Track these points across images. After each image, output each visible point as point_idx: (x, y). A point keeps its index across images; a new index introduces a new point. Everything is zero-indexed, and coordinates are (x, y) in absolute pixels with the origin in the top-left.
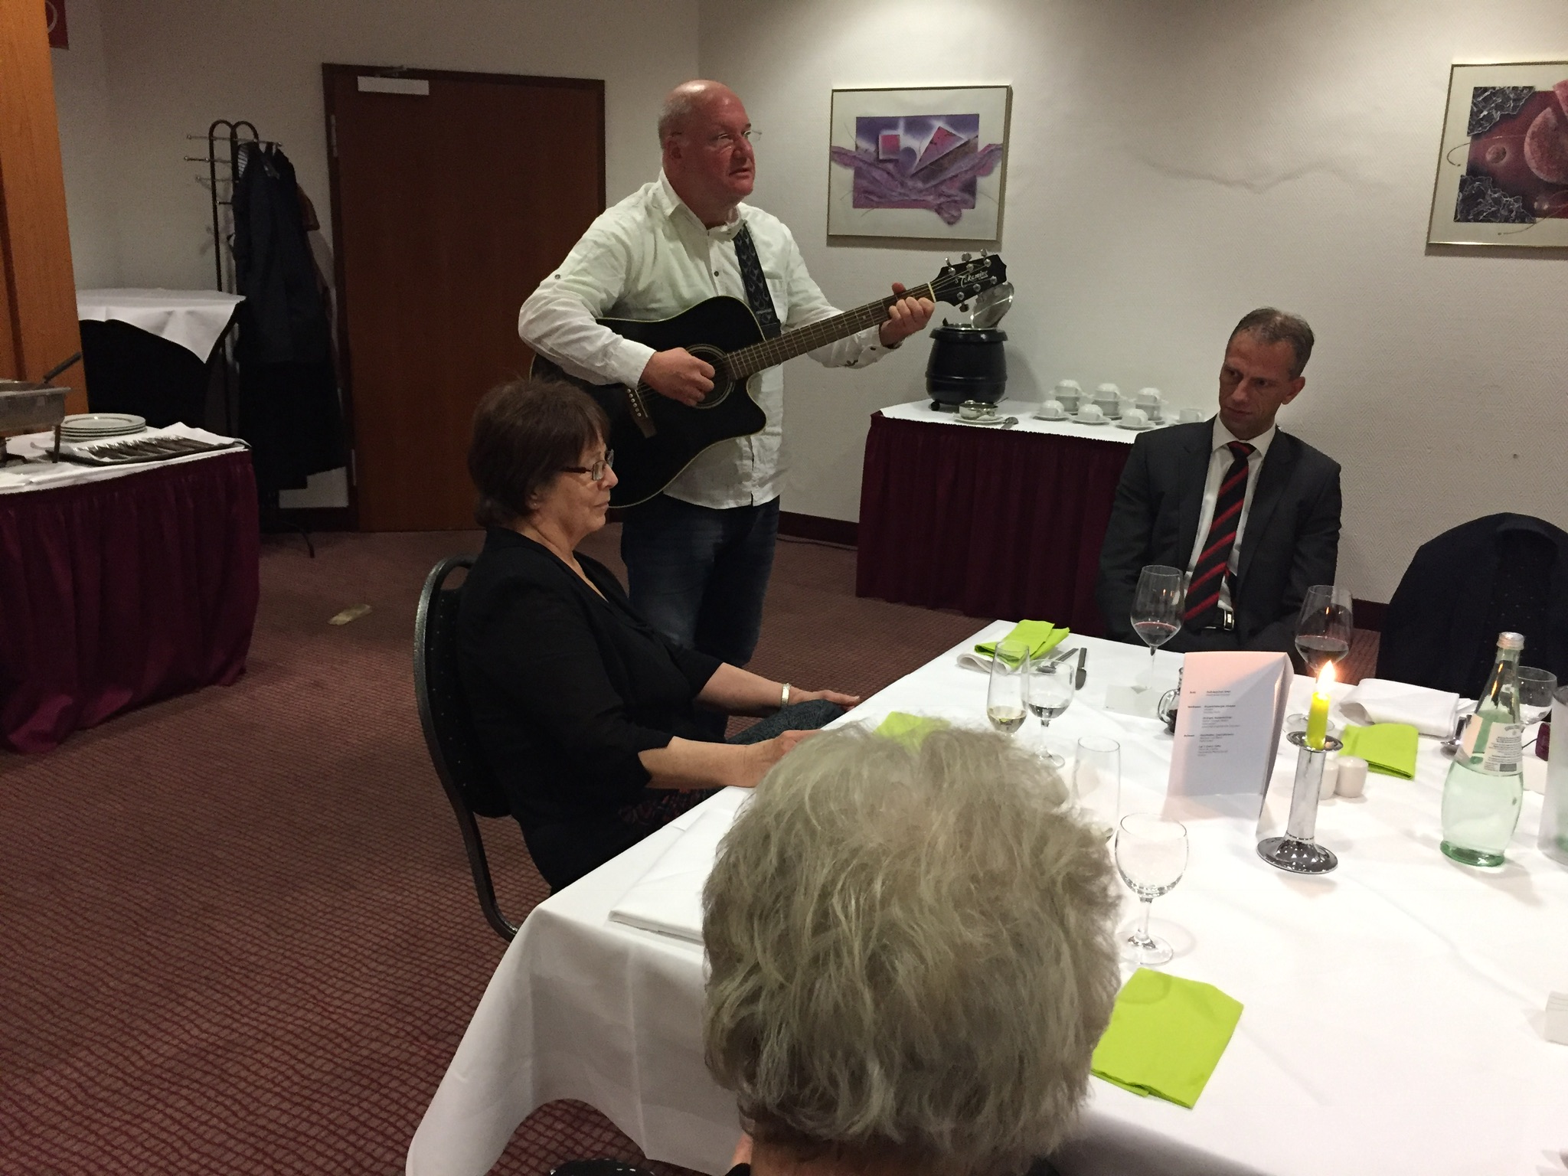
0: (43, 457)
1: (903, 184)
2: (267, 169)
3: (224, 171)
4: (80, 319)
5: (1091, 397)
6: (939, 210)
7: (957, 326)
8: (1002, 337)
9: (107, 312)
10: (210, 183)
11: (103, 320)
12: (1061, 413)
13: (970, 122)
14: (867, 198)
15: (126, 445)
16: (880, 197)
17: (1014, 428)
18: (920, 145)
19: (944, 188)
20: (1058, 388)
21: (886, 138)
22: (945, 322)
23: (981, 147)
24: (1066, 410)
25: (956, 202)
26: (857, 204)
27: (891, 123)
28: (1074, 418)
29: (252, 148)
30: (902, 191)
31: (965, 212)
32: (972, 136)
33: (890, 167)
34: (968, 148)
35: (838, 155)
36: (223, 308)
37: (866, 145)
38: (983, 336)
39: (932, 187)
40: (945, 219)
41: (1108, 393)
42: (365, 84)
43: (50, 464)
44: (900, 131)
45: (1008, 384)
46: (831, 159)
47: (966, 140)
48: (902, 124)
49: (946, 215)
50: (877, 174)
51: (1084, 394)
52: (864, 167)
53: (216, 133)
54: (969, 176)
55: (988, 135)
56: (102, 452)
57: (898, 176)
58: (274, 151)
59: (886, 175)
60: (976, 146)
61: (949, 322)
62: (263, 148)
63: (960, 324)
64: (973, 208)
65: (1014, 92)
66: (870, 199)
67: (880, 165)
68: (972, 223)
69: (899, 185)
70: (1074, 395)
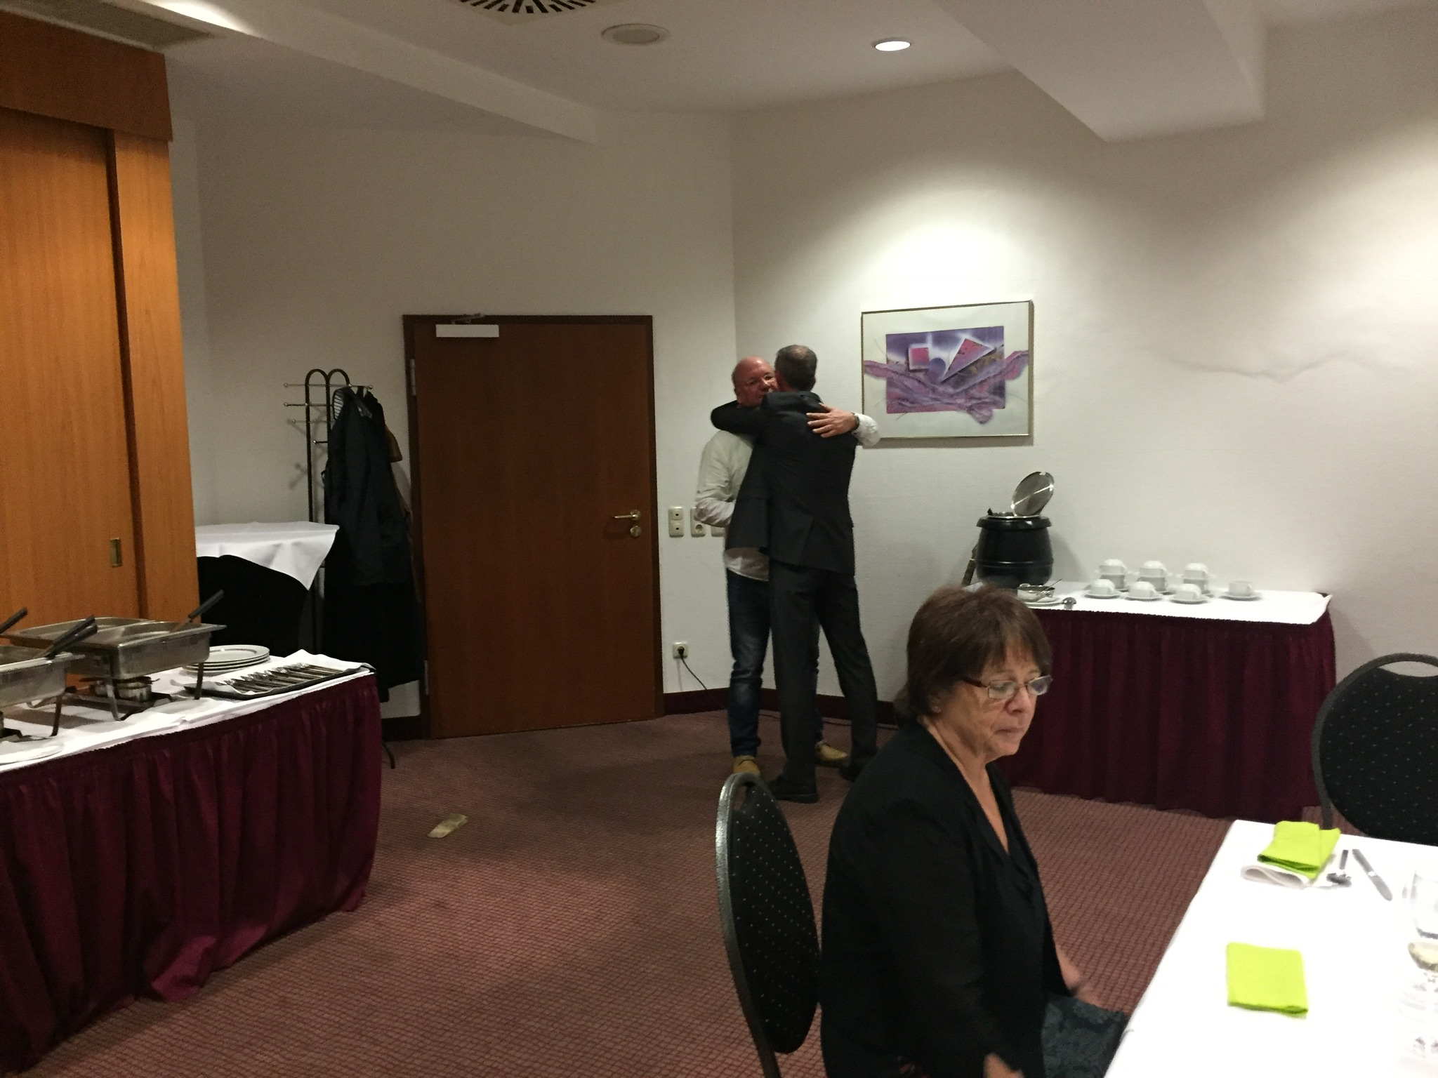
1: (934, 390)
2: (360, 410)
3: (319, 414)
5: (1137, 574)
6: (970, 410)
7: (1001, 514)
8: (1046, 523)
9: (221, 549)
11: (217, 556)
12: (1114, 591)
13: (995, 333)
14: (900, 404)
16: (912, 403)
17: (1075, 608)
18: (949, 355)
19: (974, 392)
20: (1103, 568)
21: (916, 351)
22: (990, 512)
23: (1008, 352)
24: (1117, 588)
25: (985, 403)
26: (890, 410)
27: (920, 337)
28: (1125, 594)
29: (346, 393)
30: (933, 396)
31: (996, 411)
32: (998, 345)
33: (921, 376)
34: (995, 355)
35: (869, 368)
37: (898, 358)
38: (1030, 523)
39: (962, 392)
40: (977, 419)
41: (1153, 570)
42: (443, 331)
44: (929, 345)
45: (1055, 568)
46: (864, 372)
47: (992, 348)
48: (930, 338)
49: (978, 416)
50: (909, 383)
51: (1129, 572)
52: (895, 377)
53: (311, 382)
54: (998, 379)
55: (1012, 344)
56: (238, 684)
57: (928, 383)
58: (365, 393)
59: (916, 383)
60: (1002, 354)
61: (994, 511)
62: (355, 390)
63: (1004, 513)
64: (1004, 408)
65: (1035, 305)
66: (902, 405)
67: (911, 375)
68: (1003, 420)
69: (931, 392)
70: (1119, 573)
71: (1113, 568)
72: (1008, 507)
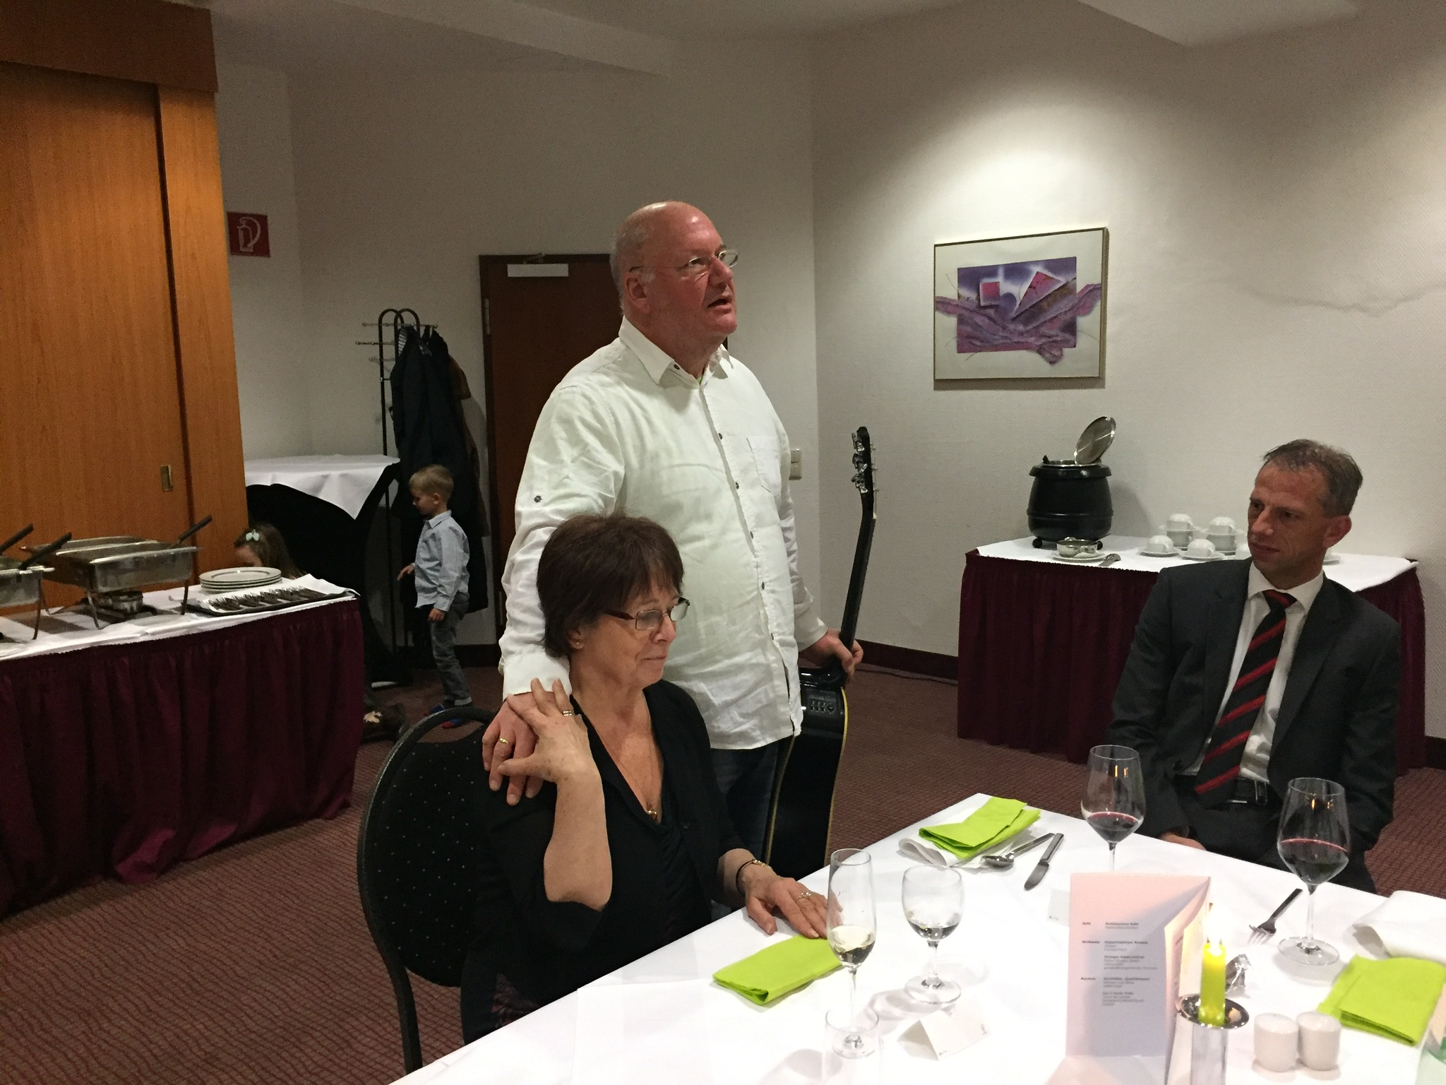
0: (175, 609)
1: (1004, 328)
2: (421, 348)
4: (247, 485)
6: (1040, 350)
7: (1059, 463)
8: (1106, 472)
9: (274, 478)
10: (379, 362)
11: (270, 484)
12: (1170, 550)
13: (1067, 265)
14: (970, 343)
15: (250, 597)
16: (982, 341)
17: (1115, 565)
18: (1019, 290)
19: (1044, 330)
20: (1170, 523)
21: (986, 285)
22: (1045, 459)
23: (1079, 287)
24: (1175, 546)
25: (1055, 342)
26: (961, 350)
27: (991, 271)
28: (1185, 553)
29: (411, 333)
30: (1005, 334)
31: (1066, 351)
32: (1070, 278)
33: (991, 312)
34: (1067, 290)
35: (942, 304)
36: (375, 470)
37: (969, 294)
38: (1084, 473)
39: (1034, 328)
40: (1046, 359)
41: (1222, 527)
42: (514, 271)
43: (175, 616)
44: (1000, 279)
45: (1115, 520)
46: (936, 309)
47: (1065, 282)
48: (1001, 271)
49: (1048, 355)
50: (979, 320)
51: (1197, 528)
52: (966, 314)
53: (384, 321)
54: (1069, 316)
55: (1085, 276)
56: (225, 603)
57: (999, 320)
58: (431, 333)
59: (987, 321)
60: (1075, 286)
61: (1050, 459)
62: (421, 331)
63: (1061, 461)
64: (1075, 347)
65: (1110, 233)
66: (973, 344)
67: (982, 311)
68: (1074, 361)
69: (1001, 329)
70: (1185, 530)
71: (1180, 523)
72: (1067, 453)
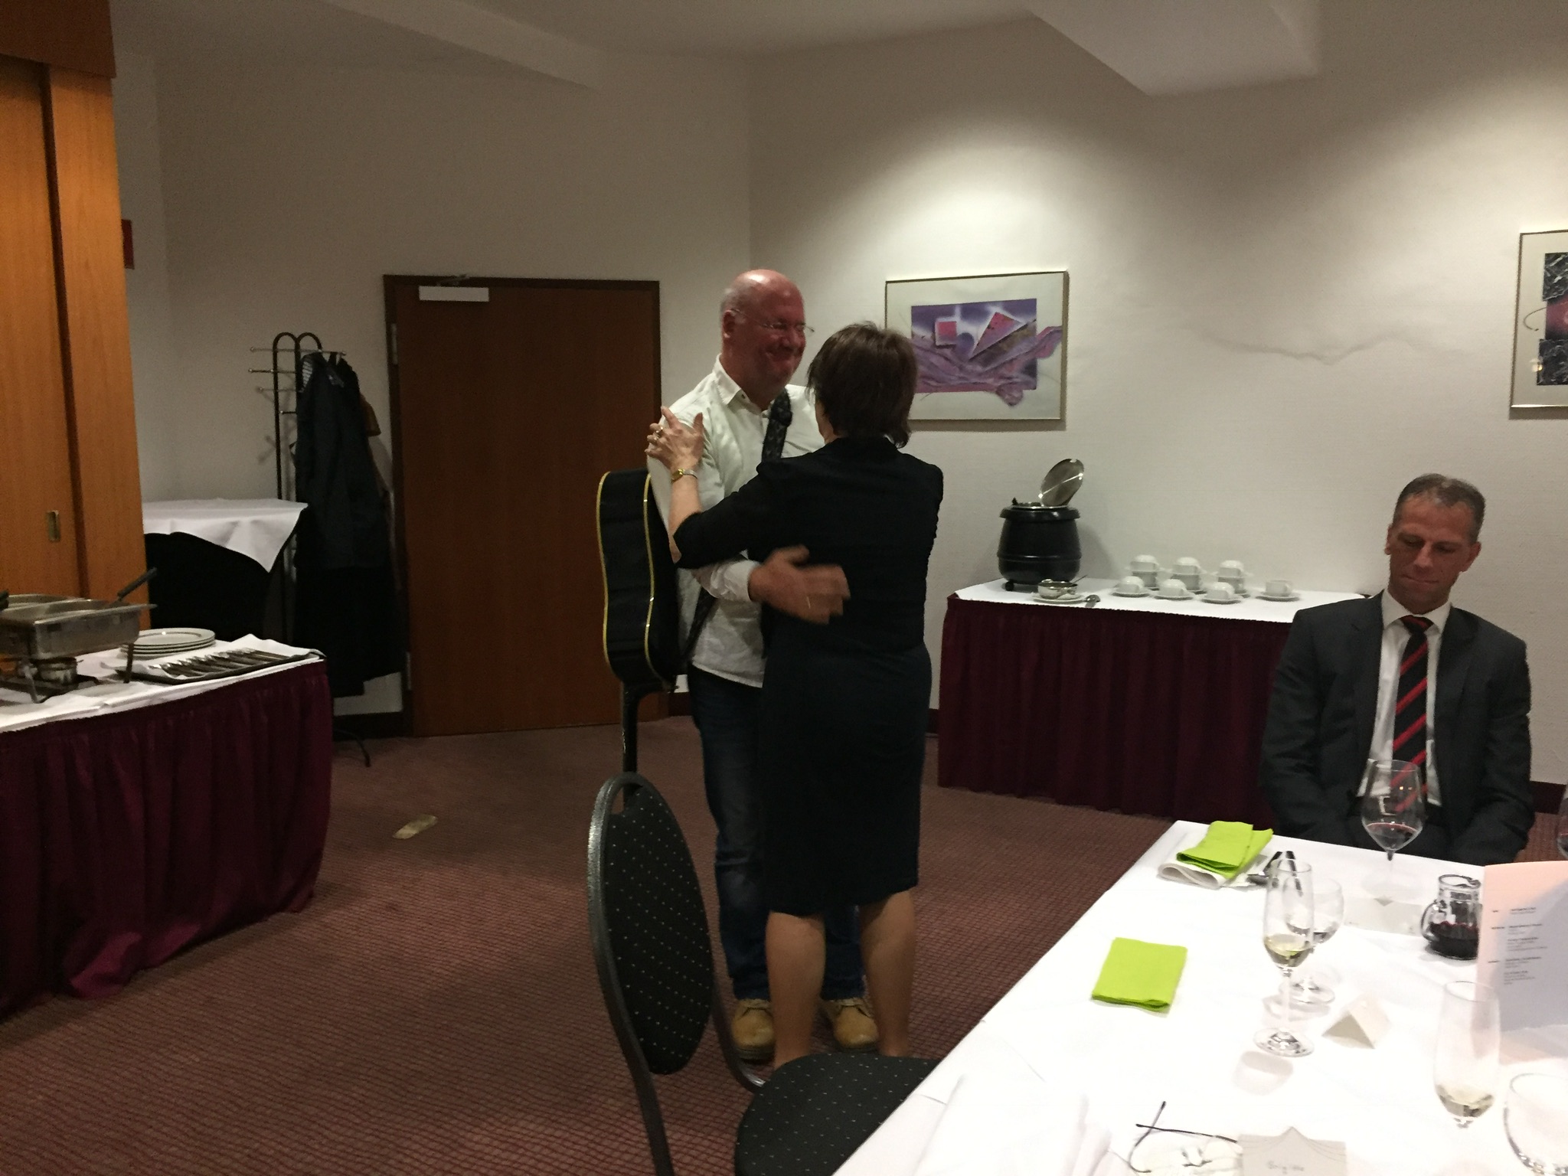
0: (113, 677)
1: (961, 368)
2: (331, 378)
3: (287, 382)
4: (146, 532)
5: (1170, 571)
6: (999, 392)
7: (1027, 505)
8: (1075, 514)
9: (173, 525)
10: (272, 394)
11: (168, 532)
12: (1143, 590)
13: (1028, 306)
14: (925, 383)
15: (198, 661)
16: (937, 382)
17: (1098, 606)
18: (977, 330)
19: (1004, 371)
20: (1135, 564)
21: (943, 325)
22: (1014, 502)
23: (1040, 329)
24: (1146, 586)
25: (1016, 383)
27: (947, 310)
28: (1156, 593)
29: (316, 358)
30: (962, 375)
31: (1027, 393)
32: (1030, 320)
33: (948, 352)
34: (1028, 330)
36: (288, 516)
37: (923, 332)
38: (1055, 514)
39: (992, 369)
40: (1006, 400)
41: (1187, 567)
42: (427, 293)
43: (121, 685)
44: (956, 318)
45: (1083, 563)
47: (1025, 324)
48: (958, 311)
49: (1007, 397)
50: (934, 359)
51: (1162, 569)
53: (280, 346)
54: (1028, 358)
55: (1046, 318)
56: (175, 669)
57: (955, 360)
58: (338, 360)
59: (943, 361)
60: (1035, 328)
61: (1019, 501)
62: (327, 357)
63: (1030, 503)
64: (1035, 388)
65: (1070, 276)
66: (929, 384)
67: (938, 351)
68: (1033, 404)
69: (958, 369)
70: (1151, 570)
71: (1145, 564)
72: (1035, 496)
